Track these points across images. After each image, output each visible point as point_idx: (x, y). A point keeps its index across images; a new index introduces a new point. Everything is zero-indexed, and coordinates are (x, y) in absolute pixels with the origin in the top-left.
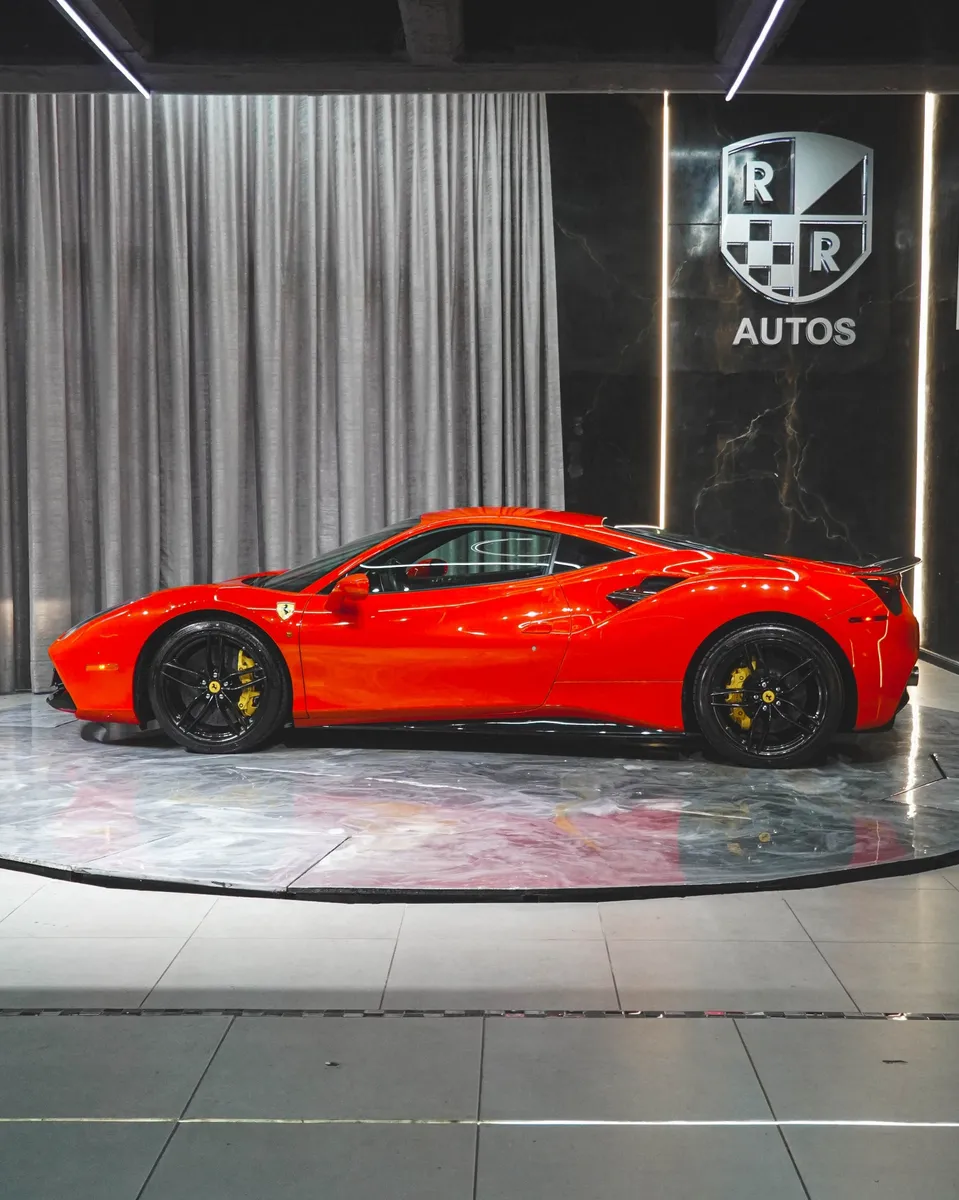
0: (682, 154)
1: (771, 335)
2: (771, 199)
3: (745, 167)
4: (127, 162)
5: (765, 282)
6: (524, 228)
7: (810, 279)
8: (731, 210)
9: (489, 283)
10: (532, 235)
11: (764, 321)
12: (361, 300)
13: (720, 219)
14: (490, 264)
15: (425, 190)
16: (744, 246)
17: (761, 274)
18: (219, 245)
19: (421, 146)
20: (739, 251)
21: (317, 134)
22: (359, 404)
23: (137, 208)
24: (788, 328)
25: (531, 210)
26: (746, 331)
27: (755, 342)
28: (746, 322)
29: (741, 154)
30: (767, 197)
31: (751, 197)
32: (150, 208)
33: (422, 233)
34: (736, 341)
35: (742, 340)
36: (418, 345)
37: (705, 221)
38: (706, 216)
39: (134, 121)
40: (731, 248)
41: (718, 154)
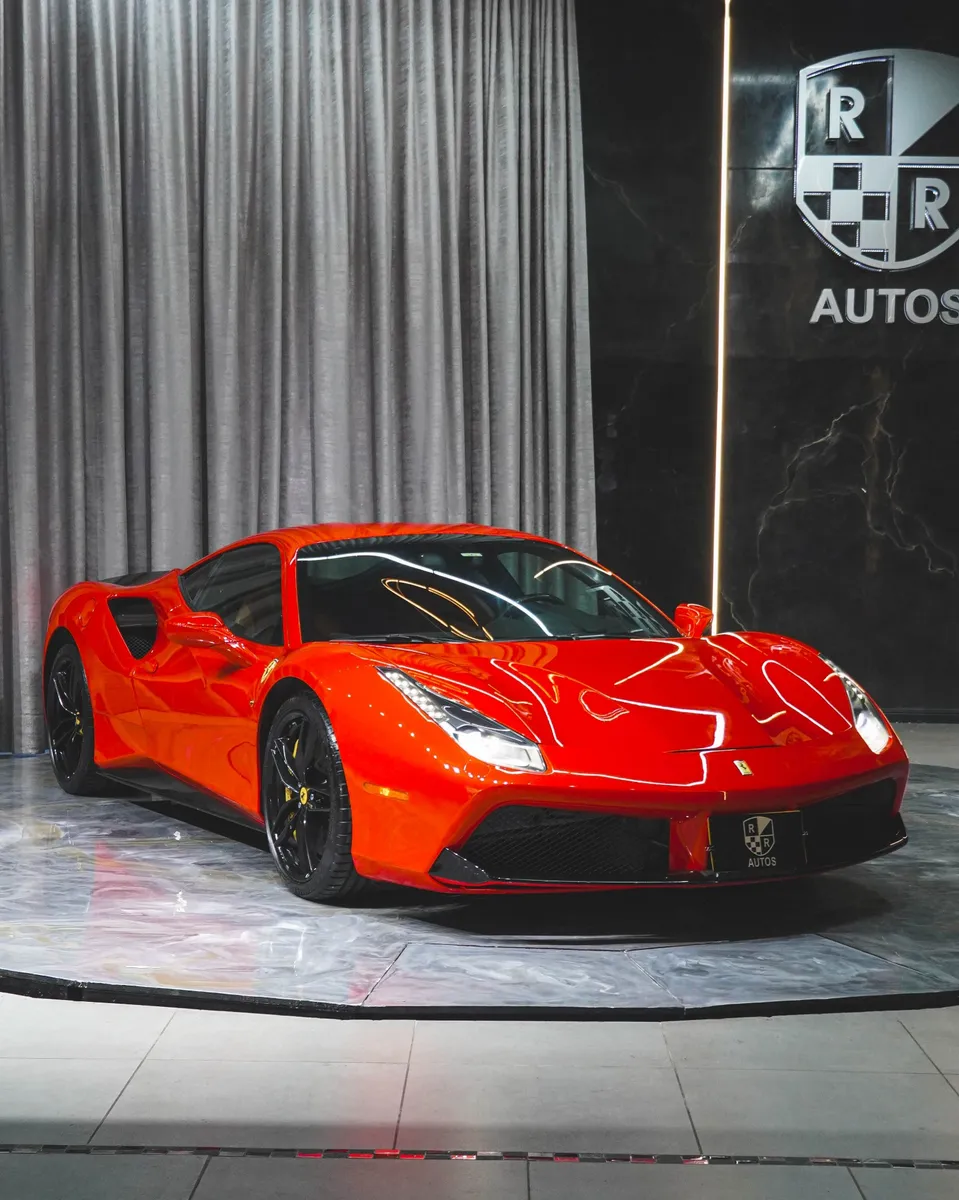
0: (746, 80)
1: (860, 310)
2: (861, 136)
3: (829, 95)
4: (45, 82)
5: (851, 242)
6: (547, 172)
7: (910, 240)
8: (809, 151)
9: (503, 242)
10: (556, 179)
11: (851, 293)
12: (344, 259)
13: (795, 163)
14: (504, 217)
15: (423, 121)
16: (826, 197)
17: (847, 233)
18: (163, 186)
19: (419, 63)
20: (820, 204)
21: (286, 49)
22: (343, 392)
23: (57, 141)
24: (881, 301)
25: (556, 149)
26: (827, 306)
27: (839, 319)
28: (827, 294)
29: (824, 79)
30: (856, 133)
31: (835, 133)
32: (74, 142)
33: (419, 176)
34: (815, 319)
35: (822, 317)
36: (416, 318)
37: (774, 164)
38: (774, 158)
39: (53, 30)
40: (808, 199)
41: (794, 79)
